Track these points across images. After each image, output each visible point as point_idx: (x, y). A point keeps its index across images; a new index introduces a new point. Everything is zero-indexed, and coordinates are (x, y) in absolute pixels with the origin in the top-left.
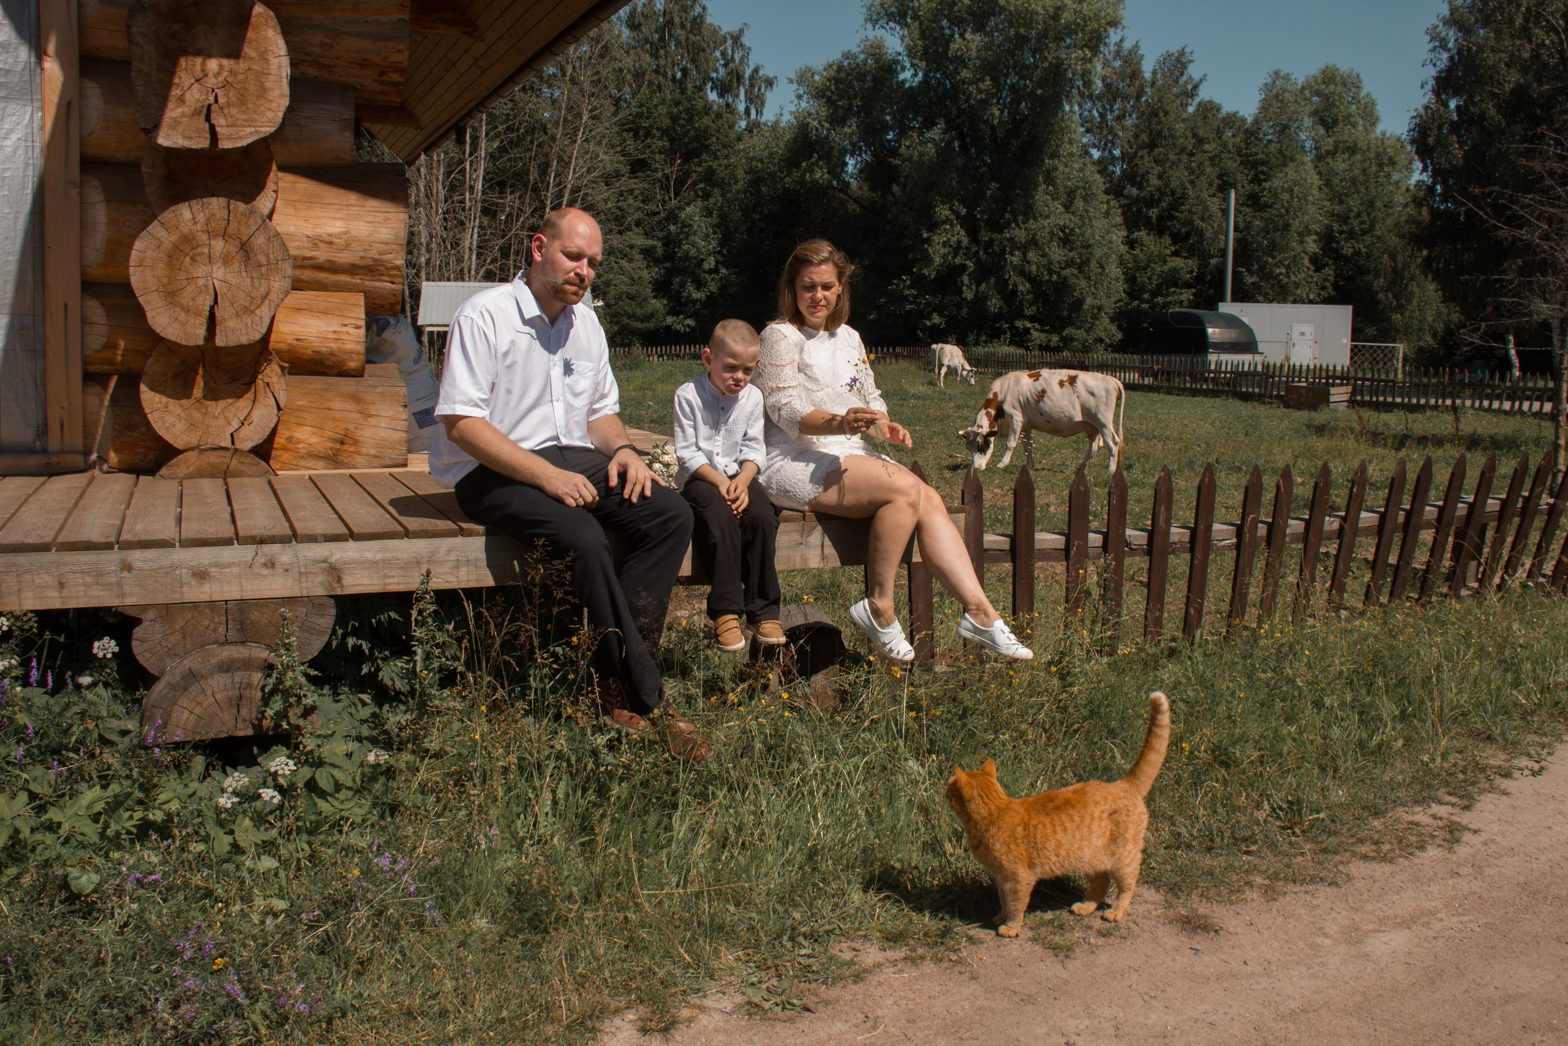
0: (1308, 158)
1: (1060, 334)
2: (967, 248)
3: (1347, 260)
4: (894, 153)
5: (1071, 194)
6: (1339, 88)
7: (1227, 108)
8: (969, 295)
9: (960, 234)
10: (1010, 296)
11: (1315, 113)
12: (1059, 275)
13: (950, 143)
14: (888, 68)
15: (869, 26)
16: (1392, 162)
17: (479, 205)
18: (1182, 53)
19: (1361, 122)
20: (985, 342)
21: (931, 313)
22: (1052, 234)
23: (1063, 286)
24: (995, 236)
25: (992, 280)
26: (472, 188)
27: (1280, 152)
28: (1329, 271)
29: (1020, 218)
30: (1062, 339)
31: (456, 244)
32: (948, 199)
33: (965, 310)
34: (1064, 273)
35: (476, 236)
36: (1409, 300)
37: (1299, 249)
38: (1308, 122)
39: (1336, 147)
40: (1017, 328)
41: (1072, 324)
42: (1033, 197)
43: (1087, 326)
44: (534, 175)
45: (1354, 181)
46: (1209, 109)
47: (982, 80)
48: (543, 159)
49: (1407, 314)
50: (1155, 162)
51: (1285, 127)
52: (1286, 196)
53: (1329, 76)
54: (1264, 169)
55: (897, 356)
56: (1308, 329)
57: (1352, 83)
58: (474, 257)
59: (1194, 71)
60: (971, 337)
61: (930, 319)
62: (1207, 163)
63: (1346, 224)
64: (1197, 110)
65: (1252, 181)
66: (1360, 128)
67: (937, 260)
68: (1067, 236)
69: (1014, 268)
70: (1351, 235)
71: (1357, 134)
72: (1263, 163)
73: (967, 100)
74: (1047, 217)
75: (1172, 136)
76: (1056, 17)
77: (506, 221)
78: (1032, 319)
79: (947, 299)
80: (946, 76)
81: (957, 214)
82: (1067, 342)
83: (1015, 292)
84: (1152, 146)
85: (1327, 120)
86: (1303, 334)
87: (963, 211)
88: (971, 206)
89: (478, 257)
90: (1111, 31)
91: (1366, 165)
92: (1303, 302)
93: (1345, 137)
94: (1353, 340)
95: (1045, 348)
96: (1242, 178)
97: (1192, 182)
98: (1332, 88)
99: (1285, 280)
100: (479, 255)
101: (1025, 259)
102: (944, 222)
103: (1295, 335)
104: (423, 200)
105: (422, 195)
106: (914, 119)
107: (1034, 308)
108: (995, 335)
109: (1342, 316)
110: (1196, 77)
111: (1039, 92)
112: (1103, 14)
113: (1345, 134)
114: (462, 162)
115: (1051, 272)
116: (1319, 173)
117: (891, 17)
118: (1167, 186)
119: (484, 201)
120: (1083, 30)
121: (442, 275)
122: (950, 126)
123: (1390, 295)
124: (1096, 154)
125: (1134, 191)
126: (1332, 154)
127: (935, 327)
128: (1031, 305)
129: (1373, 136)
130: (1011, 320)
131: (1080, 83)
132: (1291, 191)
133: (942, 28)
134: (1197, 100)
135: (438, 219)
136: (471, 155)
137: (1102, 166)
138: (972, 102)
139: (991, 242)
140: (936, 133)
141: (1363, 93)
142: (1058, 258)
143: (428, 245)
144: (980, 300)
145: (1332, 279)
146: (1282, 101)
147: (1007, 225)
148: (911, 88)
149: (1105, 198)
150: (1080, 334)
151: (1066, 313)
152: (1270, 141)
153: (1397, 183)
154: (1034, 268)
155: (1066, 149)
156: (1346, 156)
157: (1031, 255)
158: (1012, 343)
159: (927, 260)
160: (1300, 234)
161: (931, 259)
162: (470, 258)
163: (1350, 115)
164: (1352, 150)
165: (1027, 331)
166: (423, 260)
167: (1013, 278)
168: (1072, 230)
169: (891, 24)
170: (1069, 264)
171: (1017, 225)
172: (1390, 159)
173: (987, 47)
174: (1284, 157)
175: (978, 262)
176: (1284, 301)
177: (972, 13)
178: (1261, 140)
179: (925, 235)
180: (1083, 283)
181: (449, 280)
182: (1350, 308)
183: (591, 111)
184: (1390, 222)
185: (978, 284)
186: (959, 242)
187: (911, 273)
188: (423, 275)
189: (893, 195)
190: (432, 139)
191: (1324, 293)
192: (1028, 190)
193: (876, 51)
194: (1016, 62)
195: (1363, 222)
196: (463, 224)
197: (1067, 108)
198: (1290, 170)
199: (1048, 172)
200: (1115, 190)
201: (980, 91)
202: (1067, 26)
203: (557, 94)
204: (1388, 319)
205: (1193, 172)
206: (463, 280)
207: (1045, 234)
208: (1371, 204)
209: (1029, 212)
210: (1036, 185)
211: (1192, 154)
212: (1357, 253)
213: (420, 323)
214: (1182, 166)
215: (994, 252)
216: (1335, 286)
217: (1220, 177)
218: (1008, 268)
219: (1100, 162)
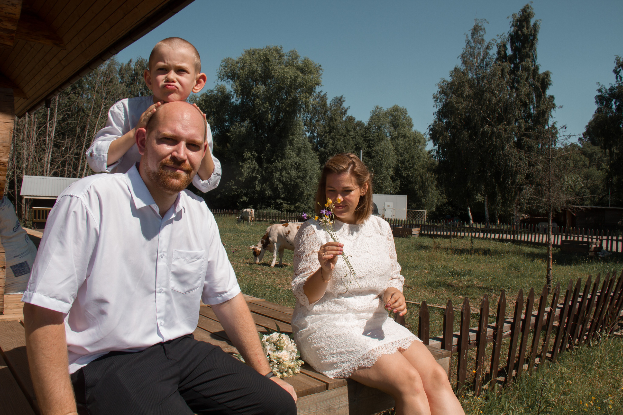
0: (389, 139)
1: (295, 205)
2: (258, 170)
3: (404, 178)
4: (228, 131)
5: (299, 150)
6: (399, 114)
7: (357, 119)
8: (258, 189)
9: (254, 164)
10: (275, 189)
11: (390, 122)
12: (294, 182)
13: (251, 128)
14: (226, 97)
15: (220, 81)
16: (419, 142)
17: (52, 143)
18: (341, 98)
19: (407, 126)
20: (265, 208)
21: (243, 196)
22: (292, 165)
23: (296, 186)
24: (269, 165)
25: (268, 183)
26: (49, 135)
27: (378, 136)
28: (398, 182)
29: (279, 159)
30: (295, 207)
31: (41, 159)
32: (250, 149)
33: (257, 195)
34: (297, 181)
35: (50, 156)
36: (428, 194)
37: (386, 173)
38: (388, 126)
39: (399, 135)
40: (277, 203)
41: (299, 201)
42: (284, 150)
43: (305, 202)
44: (78, 130)
45: (406, 148)
46: (351, 119)
47: (266, 103)
48: (82, 124)
49: (427, 199)
50: (331, 138)
51: (379, 127)
52: (381, 153)
53: (396, 109)
54: (372, 142)
55: (229, 213)
56: (391, 204)
57: (403, 112)
58: (49, 166)
59: (345, 105)
60: (259, 206)
61: (242, 198)
62: (351, 139)
63: (404, 164)
64: (346, 120)
65: (367, 147)
66: (407, 129)
67: (246, 175)
68: (297, 166)
69: (277, 178)
70: (406, 169)
71: (406, 130)
72: (372, 141)
73: (259, 111)
74: (290, 158)
75: (337, 129)
76: (295, 80)
77: (65, 151)
78: (283, 199)
79: (249, 190)
80: (250, 100)
81: (254, 156)
82: (297, 208)
83: (277, 188)
84: (330, 132)
85: (395, 125)
86: (389, 206)
87: (256, 155)
88: (259, 153)
89: (51, 166)
90: (317, 87)
91: (410, 142)
92: (388, 194)
93: (402, 132)
94: (408, 209)
95: (289, 211)
96: (364, 145)
97: (345, 147)
98: (397, 113)
99: (382, 185)
100: (51, 165)
101: (281, 175)
102: (248, 159)
103: (386, 207)
104: (26, 139)
105: (25, 136)
106: (237, 118)
107: (284, 195)
108: (268, 205)
109: (403, 199)
110: (346, 107)
111: (288, 109)
112: (313, 80)
113: (402, 130)
114: (45, 123)
115: (291, 180)
116: (393, 145)
117: (228, 77)
118: (336, 147)
119: (54, 141)
120: (305, 86)
121: (33, 172)
122: (252, 121)
123: (421, 191)
124: (308, 134)
125: (323, 149)
126: (397, 137)
127: (244, 202)
128: (283, 193)
129: (412, 132)
130: (275, 199)
131: (304, 106)
132: (383, 151)
133: (249, 82)
134: (346, 115)
135: (32, 149)
136: (50, 120)
137: (311, 139)
138: (260, 112)
139: (267, 168)
140: (246, 124)
141: (407, 116)
142: (294, 175)
143: (27, 159)
144: (263, 191)
145: (399, 185)
146: (379, 117)
147: (274, 161)
148: (236, 105)
149: (312, 151)
150: (302, 205)
151: (297, 197)
152: (374, 132)
153: (421, 149)
154: (284, 179)
155: (298, 132)
156: (402, 139)
157: (283, 173)
158: (275, 208)
159: (241, 174)
160: (387, 168)
161: (243, 174)
162: (47, 166)
163: (403, 124)
164: (405, 137)
165: (281, 204)
166: (24, 165)
167: (276, 182)
168: (300, 164)
169: (229, 80)
170: (298, 177)
171: (278, 161)
172: (418, 140)
173: (267, 91)
174: (380, 139)
175: (262, 176)
176: (381, 193)
177: (261, 77)
178: (371, 132)
179: (241, 164)
180: (304, 185)
181: (36, 175)
182: (406, 196)
183: (105, 105)
184: (419, 164)
185: (262, 185)
186: (255, 167)
187: (235, 180)
188: (24, 172)
189: (228, 148)
190: (32, 105)
191: (396, 191)
192: (283, 148)
193: (222, 90)
194: (279, 97)
195: (410, 164)
196: (44, 150)
197: (298, 116)
198: (383, 143)
199: (291, 140)
200: (315, 149)
201: (264, 107)
202: (299, 84)
203: (90, 96)
204: (421, 201)
205: (345, 143)
206: (43, 175)
207: (289, 165)
208: (413, 157)
209: (283, 156)
210: (286, 145)
211: (345, 136)
212: (408, 175)
213: (21, 194)
214: (341, 140)
215: (269, 172)
216: (400, 188)
217: (356, 145)
218: (275, 178)
219: (309, 138)
